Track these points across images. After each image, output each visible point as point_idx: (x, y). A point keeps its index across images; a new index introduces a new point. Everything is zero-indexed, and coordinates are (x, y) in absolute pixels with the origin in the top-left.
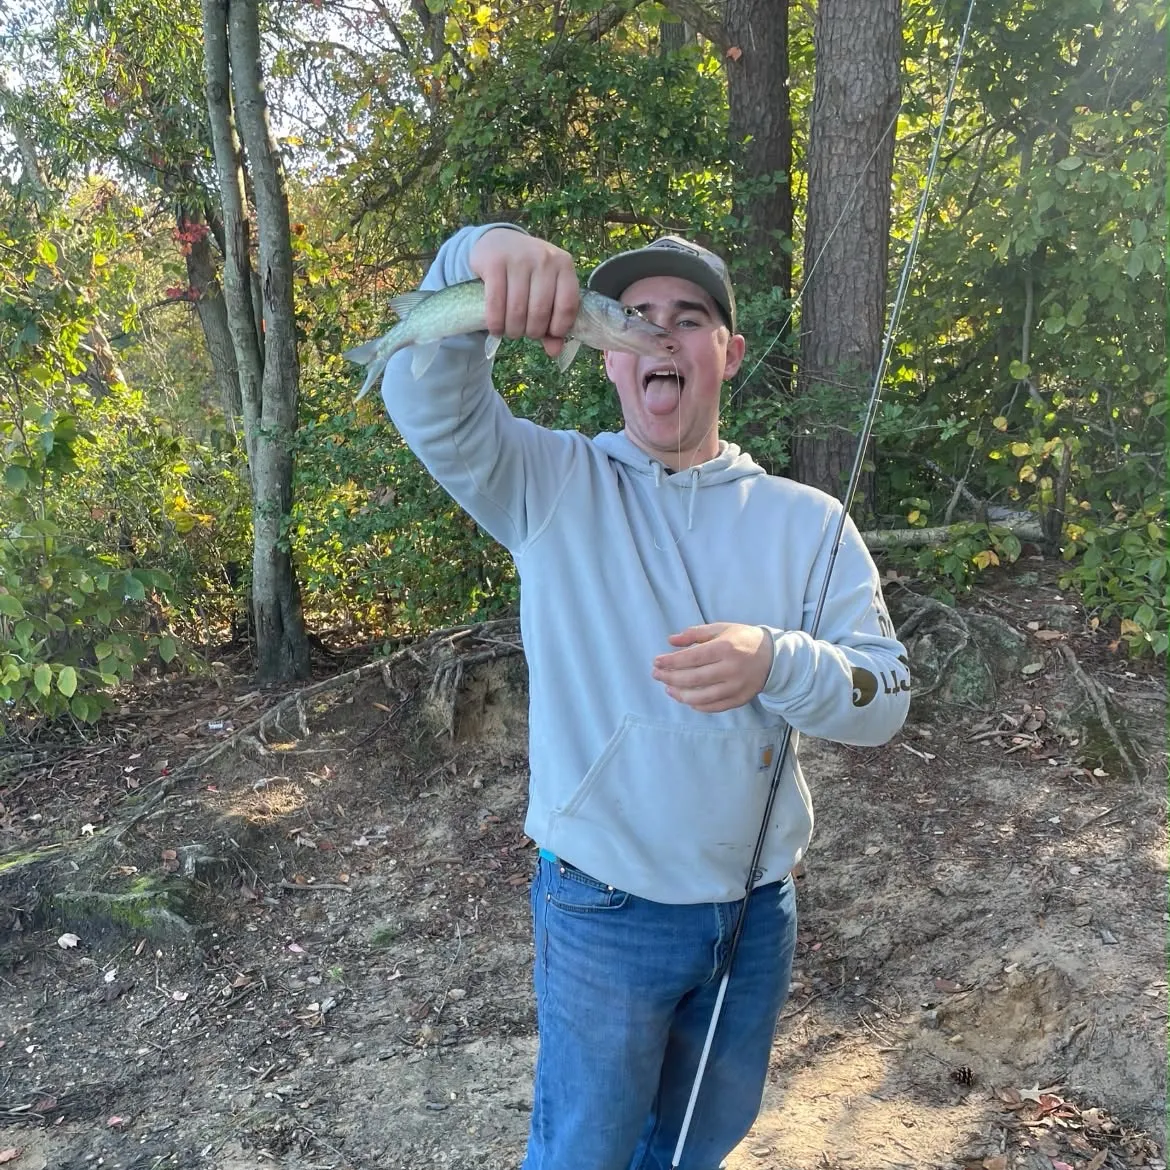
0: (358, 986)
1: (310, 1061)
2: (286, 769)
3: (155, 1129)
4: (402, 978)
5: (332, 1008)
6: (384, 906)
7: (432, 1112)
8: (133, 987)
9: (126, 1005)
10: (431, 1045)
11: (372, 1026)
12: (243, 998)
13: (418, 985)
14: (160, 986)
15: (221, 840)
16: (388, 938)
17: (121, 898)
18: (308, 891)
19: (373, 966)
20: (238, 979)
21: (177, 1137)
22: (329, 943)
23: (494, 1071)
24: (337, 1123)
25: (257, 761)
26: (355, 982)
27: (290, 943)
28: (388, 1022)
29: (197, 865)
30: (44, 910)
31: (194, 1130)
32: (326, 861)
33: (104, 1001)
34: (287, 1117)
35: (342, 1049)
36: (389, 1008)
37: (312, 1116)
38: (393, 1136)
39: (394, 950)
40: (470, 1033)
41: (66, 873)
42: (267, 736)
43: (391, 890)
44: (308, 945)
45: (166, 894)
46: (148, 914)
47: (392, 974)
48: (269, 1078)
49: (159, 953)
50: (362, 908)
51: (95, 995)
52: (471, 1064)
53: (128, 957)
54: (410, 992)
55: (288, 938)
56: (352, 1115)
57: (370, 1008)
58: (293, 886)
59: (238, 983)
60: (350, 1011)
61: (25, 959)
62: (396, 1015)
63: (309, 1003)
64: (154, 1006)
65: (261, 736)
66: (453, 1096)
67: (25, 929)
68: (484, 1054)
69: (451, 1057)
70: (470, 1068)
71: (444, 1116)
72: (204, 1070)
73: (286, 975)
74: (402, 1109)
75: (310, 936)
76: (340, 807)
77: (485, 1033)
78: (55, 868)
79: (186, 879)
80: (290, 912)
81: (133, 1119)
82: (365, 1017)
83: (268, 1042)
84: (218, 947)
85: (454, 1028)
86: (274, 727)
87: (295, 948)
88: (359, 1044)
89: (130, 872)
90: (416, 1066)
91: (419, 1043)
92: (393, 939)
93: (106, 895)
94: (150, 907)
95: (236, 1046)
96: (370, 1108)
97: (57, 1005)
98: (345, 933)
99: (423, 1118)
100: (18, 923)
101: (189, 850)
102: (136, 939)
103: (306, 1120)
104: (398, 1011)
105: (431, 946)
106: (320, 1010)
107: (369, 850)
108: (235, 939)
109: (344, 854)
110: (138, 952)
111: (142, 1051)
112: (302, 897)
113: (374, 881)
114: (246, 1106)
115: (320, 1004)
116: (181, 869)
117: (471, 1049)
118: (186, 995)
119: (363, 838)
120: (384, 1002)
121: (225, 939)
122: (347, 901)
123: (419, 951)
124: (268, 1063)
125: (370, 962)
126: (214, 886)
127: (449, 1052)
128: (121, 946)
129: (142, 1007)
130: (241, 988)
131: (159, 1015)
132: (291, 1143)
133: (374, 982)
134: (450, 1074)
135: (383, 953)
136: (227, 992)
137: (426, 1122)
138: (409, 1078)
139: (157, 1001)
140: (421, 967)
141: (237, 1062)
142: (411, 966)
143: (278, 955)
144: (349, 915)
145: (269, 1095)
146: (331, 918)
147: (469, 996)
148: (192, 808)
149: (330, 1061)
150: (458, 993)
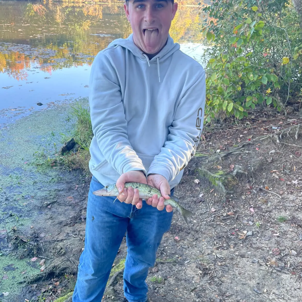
0: (263, 232)
1: (232, 250)
2: (283, 149)
3: (183, 246)
4: (278, 237)
5: (250, 235)
6: (289, 208)
7: (254, 292)
8: (204, 201)
9: (199, 206)
10: (271, 267)
11: (258, 248)
12: (228, 218)
13: (283, 242)
14: (210, 204)
15: (249, 166)
16: (283, 220)
17: (213, 175)
18: (267, 192)
19: (272, 227)
20: (230, 212)
21: (186, 252)
22: (263, 213)
23: (287, 290)
24: (224, 276)
25: (275, 144)
26: (263, 230)
27: (251, 207)
28: (263, 250)
29: (237, 172)
30: (195, 171)
31: (190, 253)
32: (279, 184)
33: (195, 202)
34: (213, 265)
35: (243, 251)
36: (267, 245)
37: (220, 269)
38: (237, 292)
39: (283, 225)
40: (288, 270)
41: (204, 163)
42: (282, 136)
43: (295, 203)
44: (256, 210)
45: (224, 178)
46: (217, 182)
47: (276, 233)
48: (217, 249)
49: (216, 194)
50: (281, 205)
51: (195, 199)
52: (280, 282)
53: (207, 192)
54: (278, 243)
55: (252, 205)
56: (230, 276)
57: (261, 242)
58: (263, 189)
59: (229, 213)
60: (255, 239)
61: (185, 182)
62: (268, 249)
63: (244, 230)
64: (206, 209)
65: (280, 136)
66: (265, 291)
67: (189, 174)
68: (287, 281)
69: (275, 275)
70: (279, 283)
71: (257, 296)
72: (205, 236)
73: (244, 217)
74: (246, 284)
75: (259, 208)
76: (295, 167)
77: (293, 273)
78: (202, 160)
79: (232, 176)
80: (258, 197)
81: (181, 240)
82: (258, 244)
83: (225, 237)
84: (230, 199)
85: (283, 265)
86: (286, 134)
87: (252, 210)
88: (249, 253)
89: (219, 168)
90: (261, 271)
91: (268, 264)
92: (285, 221)
93: (210, 172)
94: (218, 180)
95: (217, 233)
96: (237, 277)
97: (185, 198)
98: (270, 212)
99: (250, 292)
100: (188, 172)
101: (238, 167)
102: (211, 188)
103: (217, 269)
104: (269, 248)
105: (296, 230)
106: (246, 234)
107: (296, 186)
108: (237, 199)
109: (287, 184)
110: (211, 192)
111: (195, 221)
112: (264, 194)
113: (291, 197)
114: (207, 253)
115: (248, 232)
116: (232, 172)
117: (284, 276)
118: (215, 210)
119: (297, 181)
120: (267, 242)
121: (234, 198)
122: (278, 201)
123: (291, 230)
124: (221, 243)
125: (272, 226)
126: (240, 180)
127: (275, 273)
128: (208, 188)
129: (203, 208)
130: (229, 215)
131: (205, 213)
132: (207, 274)
133: (268, 233)
134: (271, 281)
135: (278, 224)
136: (225, 215)
137: (250, 294)
138: (256, 274)
139: (207, 208)
140: (288, 236)
141: (214, 238)
142: (284, 233)
143: (246, 210)
144: (276, 206)
145: (214, 254)
146: (269, 205)
147: (297, 255)
148: (247, 154)
149: (237, 253)
150: (294, 252)
